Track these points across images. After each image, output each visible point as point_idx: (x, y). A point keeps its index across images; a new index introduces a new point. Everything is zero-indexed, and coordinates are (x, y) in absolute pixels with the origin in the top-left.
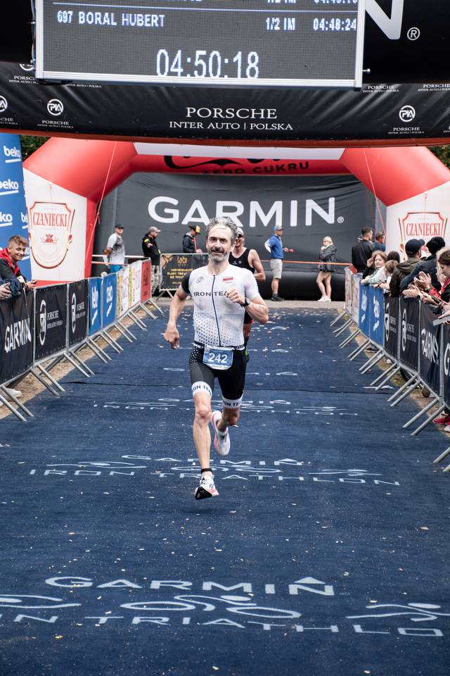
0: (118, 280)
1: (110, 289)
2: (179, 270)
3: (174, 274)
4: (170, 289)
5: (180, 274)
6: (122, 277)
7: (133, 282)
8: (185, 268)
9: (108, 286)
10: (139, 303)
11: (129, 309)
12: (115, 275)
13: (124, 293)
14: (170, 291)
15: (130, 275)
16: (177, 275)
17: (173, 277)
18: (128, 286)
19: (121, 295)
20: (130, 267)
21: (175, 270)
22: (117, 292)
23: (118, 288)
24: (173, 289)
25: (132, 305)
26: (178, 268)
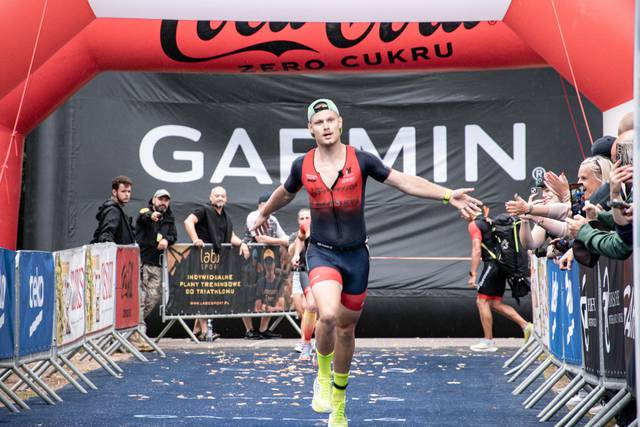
0: (57, 269)
1: (36, 283)
2: (204, 277)
3: (193, 284)
4: (186, 317)
5: (207, 284)
6: (68, 263)
7: (96, 283)
8: (218, 275)
9: (34, 275)
10: (112, 330)
11: (85, 335)
12: (49, 257)
13: (74, 300)
14: (185, 320)
15: (88, 267)
16: (200, 287)
17: (192, 292)
18: (84, 286)
19: (66, 300)
20: (89, 251)
21: (196, 277)
22: (56, 293)
23: (57, 285)
24: (192, 316)
25: (94, 329)
26: (201, 273)
